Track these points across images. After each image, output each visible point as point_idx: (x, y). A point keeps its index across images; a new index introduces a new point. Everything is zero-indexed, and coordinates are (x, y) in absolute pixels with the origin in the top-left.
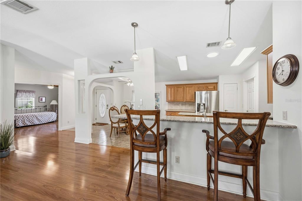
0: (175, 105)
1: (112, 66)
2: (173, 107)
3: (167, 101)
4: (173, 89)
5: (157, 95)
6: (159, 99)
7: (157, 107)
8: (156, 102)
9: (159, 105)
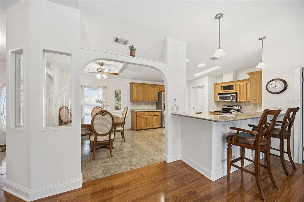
0: (138, 105)
1: (132, 46)
2: (136, 107)
3: (132, 101)
4: (139, 88)
5: (118, 93)
6: (120, 98)
7: (118, 107)
8: (117, 101)
9: (120, 105)
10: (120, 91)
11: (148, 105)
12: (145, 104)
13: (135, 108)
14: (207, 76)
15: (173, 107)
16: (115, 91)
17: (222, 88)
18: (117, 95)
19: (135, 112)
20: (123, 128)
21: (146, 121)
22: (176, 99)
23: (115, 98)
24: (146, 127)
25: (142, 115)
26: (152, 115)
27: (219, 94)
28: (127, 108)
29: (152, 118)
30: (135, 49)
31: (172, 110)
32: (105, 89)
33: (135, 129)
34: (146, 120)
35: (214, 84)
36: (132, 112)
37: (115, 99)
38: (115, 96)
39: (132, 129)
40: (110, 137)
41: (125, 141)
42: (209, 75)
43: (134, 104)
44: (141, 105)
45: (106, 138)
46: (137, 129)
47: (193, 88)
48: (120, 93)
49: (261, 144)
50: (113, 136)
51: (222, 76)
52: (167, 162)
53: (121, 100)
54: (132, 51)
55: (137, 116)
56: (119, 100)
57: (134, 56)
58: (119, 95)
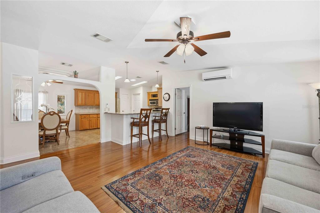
0: (83, 108)
1: (76, 71)
3: (77, 105)
4: (84, 93)
5: (61, 97)
6: (64, 103)
7: (61, 111)
8: (60, 105)
9: (64, 109)
10: (64, 96)
11: (94, 109)
12: (90, 108)
13: (80, 111)
14: (141, 86)
15: (105, 109)
16: (58, 96)
17: (152, 96)
18: (60, 100)
19: (80, 115)
20: (68, 127)
21: (90, 123)
22: (107, 104)
23: (58, 102)
24: (90, 127)
25: (87, 117)
26: (96, 117)
27: (150, 100)
28: (72, 111)
29: (96, 119)
30: (78, 73)
31: (105, 110)
32: (47, 94)
33: (80, 130)
34: (90, 121)
35: (147, 93)
36: (76, 114)
37: (58, 104)
38: (58, 101)
39: (77, 130)
40: (57, 131)
41: (69, 137)
42: (143, 85)
43: (79, 108)
44: (85, 108)
45: (54, 132)
46: (82, 129)
47: (134, 95)
48: (64, 98)
49: (141, 124)
50: (59, 131)
51: (152, 87)
52: (101, 142)
53: (64, 104)
54: (75, 74)
55: (82, 118)
56: (63, 104)
57: (77, 78)
58: (62, 100)
